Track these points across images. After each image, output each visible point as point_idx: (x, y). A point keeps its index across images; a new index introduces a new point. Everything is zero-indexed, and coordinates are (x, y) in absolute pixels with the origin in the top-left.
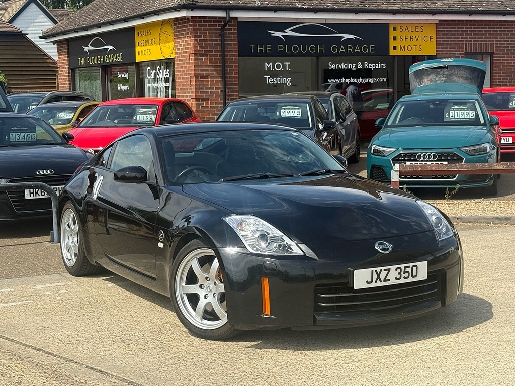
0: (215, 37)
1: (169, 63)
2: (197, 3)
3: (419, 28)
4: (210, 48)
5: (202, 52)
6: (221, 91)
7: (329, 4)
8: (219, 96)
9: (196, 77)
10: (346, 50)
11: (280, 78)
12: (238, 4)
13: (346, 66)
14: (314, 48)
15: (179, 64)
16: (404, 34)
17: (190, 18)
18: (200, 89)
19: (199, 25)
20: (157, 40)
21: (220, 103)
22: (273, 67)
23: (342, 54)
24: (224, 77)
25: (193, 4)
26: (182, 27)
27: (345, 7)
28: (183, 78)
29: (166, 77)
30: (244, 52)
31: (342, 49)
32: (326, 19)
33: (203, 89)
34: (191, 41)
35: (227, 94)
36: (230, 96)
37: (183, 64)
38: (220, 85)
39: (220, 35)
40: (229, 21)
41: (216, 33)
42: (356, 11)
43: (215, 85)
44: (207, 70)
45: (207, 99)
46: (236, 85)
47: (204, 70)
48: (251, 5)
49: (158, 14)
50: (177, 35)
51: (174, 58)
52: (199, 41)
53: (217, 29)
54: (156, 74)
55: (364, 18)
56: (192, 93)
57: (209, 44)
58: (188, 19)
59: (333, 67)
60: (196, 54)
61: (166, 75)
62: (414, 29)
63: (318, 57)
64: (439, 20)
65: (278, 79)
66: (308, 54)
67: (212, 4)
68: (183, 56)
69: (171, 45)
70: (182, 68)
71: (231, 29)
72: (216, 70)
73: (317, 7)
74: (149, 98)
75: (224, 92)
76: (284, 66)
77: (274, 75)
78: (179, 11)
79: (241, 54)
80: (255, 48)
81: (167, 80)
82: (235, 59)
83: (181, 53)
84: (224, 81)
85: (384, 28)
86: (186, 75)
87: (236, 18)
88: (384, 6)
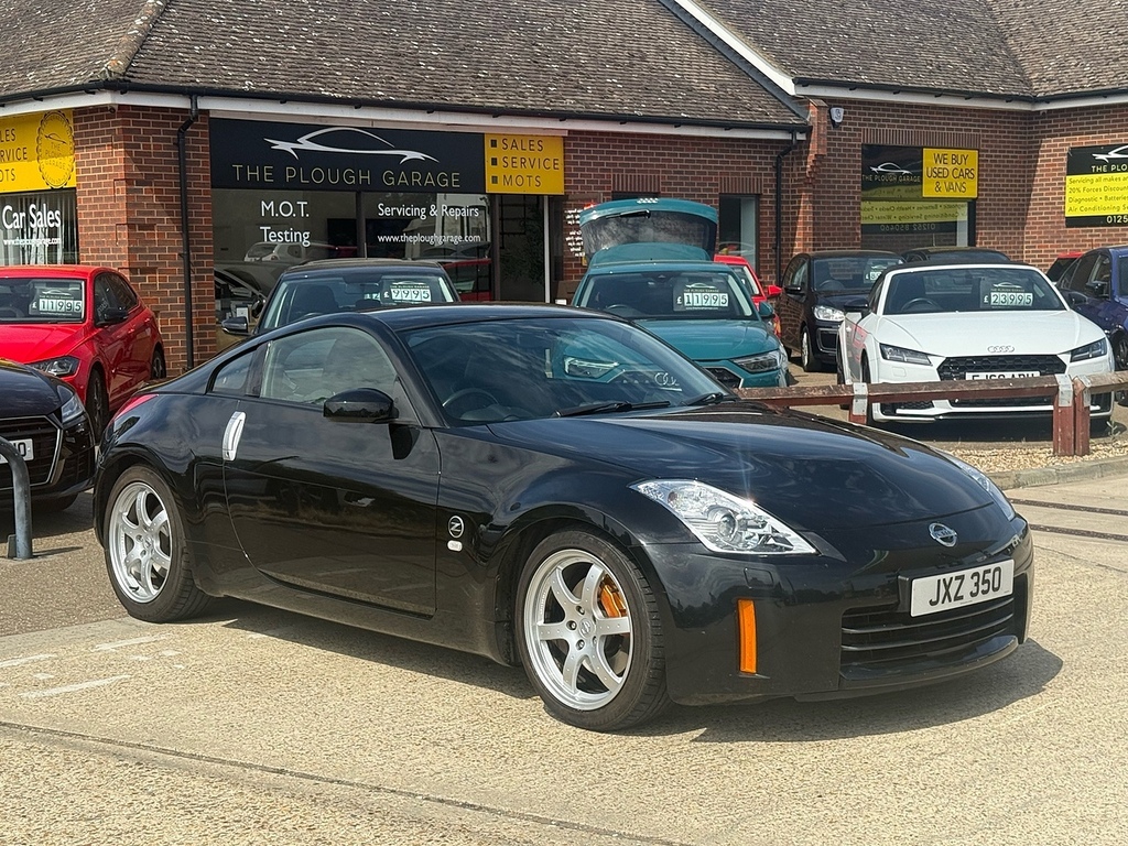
0: (166, 147)
1: (61, 198)
2: (132, 80)
3: (535, 143)
4: (157, 169)
5: (140, 177)
6: (180, 255)
7: (380, 93)
8: (176, 264)
9: (131, 226)
10: (410, 182)
11: (289, 231)
12: (213, 85)
13: (409, 211)
14: (352, 174)
15: (86, 200)
16: (511, 153)
17: (116, 107)
18: (137, 250)
19: (135, 123)
20: (31, 150)
21: (177, 279)
22: (277, 211)
23: (403, 189)
24: (185, 226)
25: (125, 80)
26: (96, 126)
27: (409, 100)
28: (97, 229)
29: (52, 225)
30: (221, 179)
31: (403, 179)
32: (373, 120)
34: (119, 155)
35: (192, 261)
36: (196, 264)
37: (96, 200)
38: (178, 243)
39: (177, 144)
40: (196, 118)
41: (168, 140)
42: (430, 109)
43: (166, 242)
44: (152, 213)
45: (153, 271)
46: (208, 242)
47: (145, 213)
48: (237, 87)
49: (41, 100)
50: (82, 142)
51: (75, 188)
52: (134, 156)
53: (172, 133)
54: (28, 220)
55: (441, 122)
56: (120, 257)
57: (154, 161)
58: (112, 110)
59: (386, 212)
60: (128, 181)
61: (51, 221)
62: (526, 146)
63: (358, 194)
64: (570, 131)
65: (286, 233)
66: (342, 187)
67: (163, 83)
68: (99, 185)
69: (68, 161)
70: (95, 207)
71: (197, 134)
72: (169, 214)
73: (359, 96)
75: (186, 257)
76: (297, 209)
77: (278, 224)
78: (94, 93)
79: (217, 182)
80: (244, 172)
81: (52, 233)
82: (206, 193)
83: (93, 178)
84: (184, 235)
85: (476, 140)
86: (106, 221)
87: (207, 112)
88: (477, 100)
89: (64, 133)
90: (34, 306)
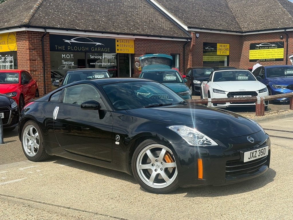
0: (39, 41)
1: (13, 53)
2: (30, 25)
3: (128, 41)
4: (36, 46)
5: (32, 48)
6: (42, 67)
7: (90, 29)
8: (41, 69)
9: (30, 60)
10: (98, 50)
12: (50, 26)
13: (98, 57)
14: (84, 48)
15: (20, 54)
16: (122, 43)
17: (27, 31)
18: (32, 66)
19: (31, 35)
20: (6, 42)
21: (42, 73)
22: (66, 57)
23: (96, 52)
24: (43, 60)
25: (29, 25)
26: (22, 36)
27: (98, 30)
28: (22, 61)
29: (11, 60)
30: (52, 49)
31: (96, 49)
32: (89, 35)
33: (33, 66)
34: (27, 43)
36: (46, 69)
37: (22, 54)
38: (42, 64)
39: (41, 41)
41: (39, 39)
42: (103, 33)
43: (39, 64)
44: (35, 57)
45: (36, 71)
46: (49, 64)
47: (34, 57)
48: (56, 27)
49: (8, 30)
50: (18, 40)
51: (17, 51)
52: (31, 43)
53: (40, 37)
54: (5, 59)
55: (106, 36)
56: (28, 68)
58: (26, 32)
59: (92, 57)
60: (29, 49)
61: (11, 59)
62: (125, 42)
63: (85, 53)
64: (136, 38)
65: (68, 62)
66: (81, 51)
67: (38, 25)
68: (23, 50)
69: (15, 44)
70: (21, 56)
71: (46, 38)
72: (40, 57)
73: (86, 29)
74: (7, 70)
75: (44, 68)
76: (71, 56)
77: (66, 60)
78: (21, 28)
79: (51, 50)
80: (58, 47)
81: (11, 62)
82: (49, 52)
83: (21, 48)
85: (113, 41)
86: (24, 59)
87: (49, 33)
88: (114, 31)
89: (14, 38)
90: (6, 79)
